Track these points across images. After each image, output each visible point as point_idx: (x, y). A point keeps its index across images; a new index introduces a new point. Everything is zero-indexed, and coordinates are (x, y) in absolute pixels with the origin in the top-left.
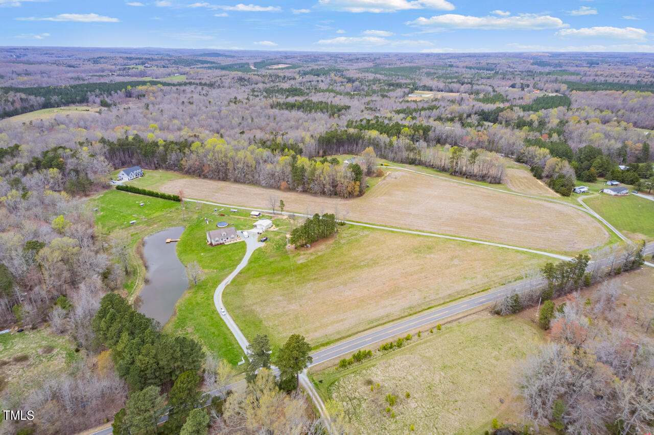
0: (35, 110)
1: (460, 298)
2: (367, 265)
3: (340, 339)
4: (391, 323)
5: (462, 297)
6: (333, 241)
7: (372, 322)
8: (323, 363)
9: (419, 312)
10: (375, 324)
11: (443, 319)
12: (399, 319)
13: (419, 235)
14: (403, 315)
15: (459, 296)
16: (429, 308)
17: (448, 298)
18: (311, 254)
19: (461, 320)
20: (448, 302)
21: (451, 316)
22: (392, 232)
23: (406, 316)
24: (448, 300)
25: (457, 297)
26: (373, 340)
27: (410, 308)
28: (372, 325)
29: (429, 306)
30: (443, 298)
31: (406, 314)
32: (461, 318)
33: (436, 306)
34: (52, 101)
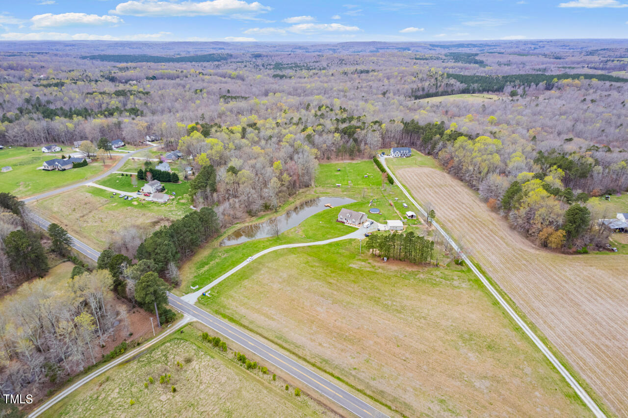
0: (453, 94)
1: (386, 406)
2: (386, 307)
3: (244, 326)
4: (287, 353)
5: (390, 408)
6: (416, 270)
7: (280, 338)
8: (206, 326)
9: (325, 371)
10: (279, 342)
11: (321, 395)
12: (300, 357)
13: (518, 329)
14: (308, 358)
15: (389, 404)
16: (338, 378)
17: (374, 392)
18: (374, 267)
19: (329, 413)
20: (365, 394)
21: (334, 403)
22: (496, 303)
23: (308, 362)
24: (369, 392)
25: (383, 401)
26: (252, 347)
27: (326, 361)
28: (276, 340)
29: (341, 377)
30: (368, 386)
31: (313, 361)
32: (336, 413)
33: (347, 384)
34: (471, 88)
